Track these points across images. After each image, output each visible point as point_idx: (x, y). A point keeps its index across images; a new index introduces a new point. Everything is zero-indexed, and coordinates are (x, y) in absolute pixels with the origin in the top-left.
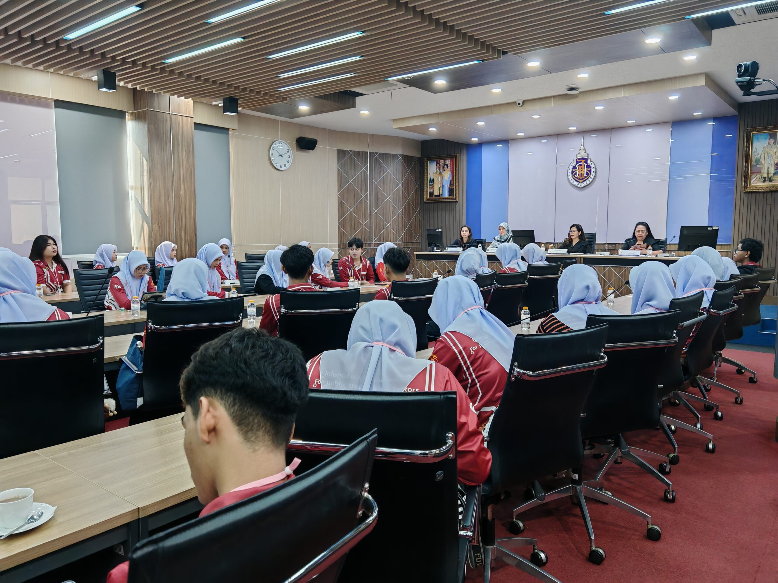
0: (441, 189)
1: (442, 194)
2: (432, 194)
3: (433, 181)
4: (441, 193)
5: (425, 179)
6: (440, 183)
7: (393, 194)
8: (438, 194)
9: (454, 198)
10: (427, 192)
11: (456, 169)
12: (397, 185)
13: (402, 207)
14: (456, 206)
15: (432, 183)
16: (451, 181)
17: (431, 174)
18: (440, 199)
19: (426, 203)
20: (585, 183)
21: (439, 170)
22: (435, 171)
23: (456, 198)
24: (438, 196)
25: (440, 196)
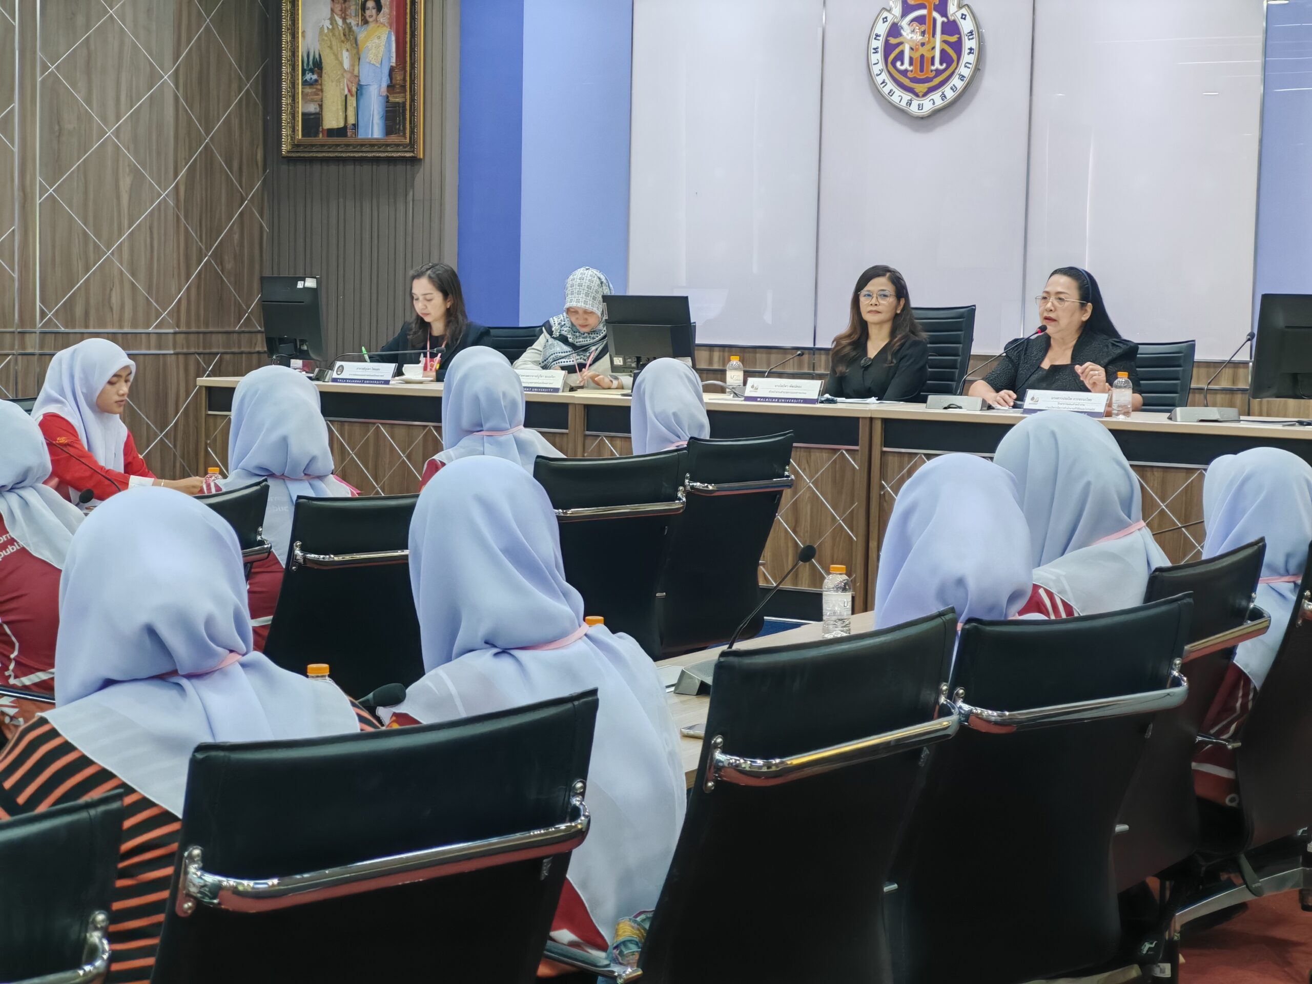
0: (352, 101)
1: (354, 125)
2: (312, 122)
3: (317, 66)
4: (351, 120)
5: (285, 54)
6: (347, 76)
7: (135, 117)
8: (342, 125)
9: (405, 146)
10: (293, 115)
11: (413, 18)
12: (153, 77)
13: (176, 176)
14: (413, 178)
15: (315, 77)
16: (392, 70)
17: (310, 34)
18: (347, 145)
19: (289, 160)
20: (934, 101)
21: (344, 19)
22: (327, 24)
23: (412, 144)
24: (341, 132)
25: (349, 134)
